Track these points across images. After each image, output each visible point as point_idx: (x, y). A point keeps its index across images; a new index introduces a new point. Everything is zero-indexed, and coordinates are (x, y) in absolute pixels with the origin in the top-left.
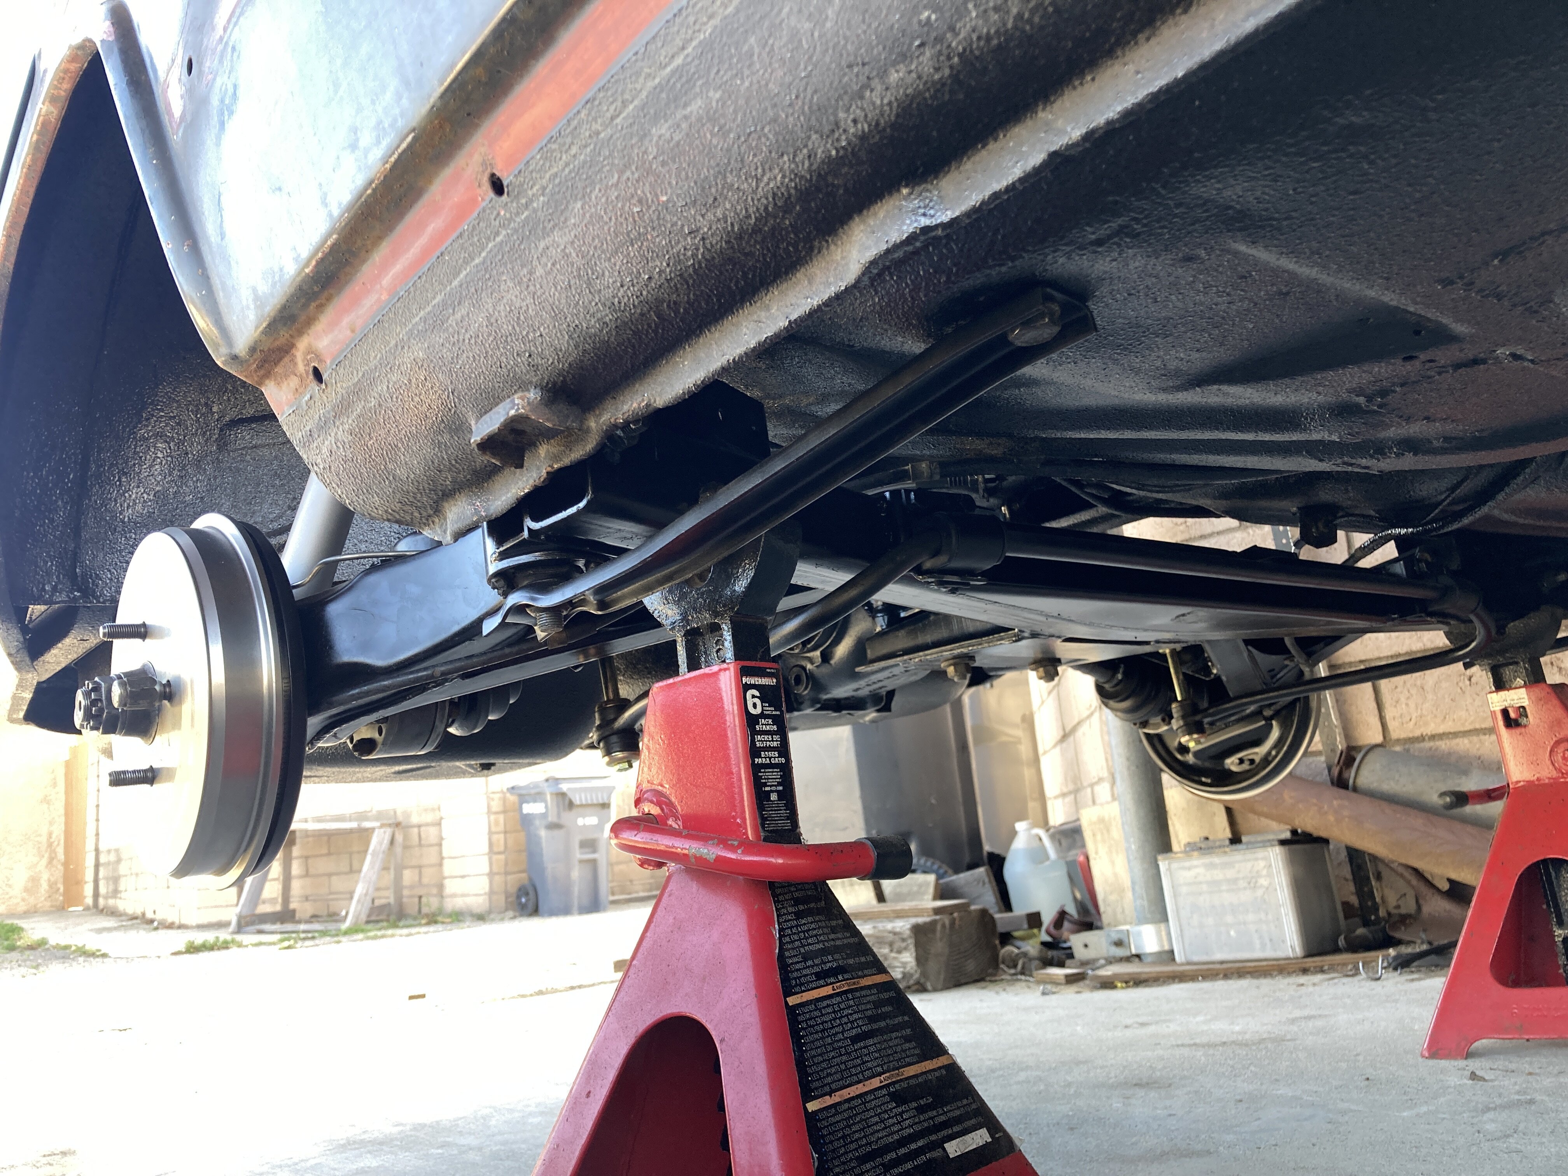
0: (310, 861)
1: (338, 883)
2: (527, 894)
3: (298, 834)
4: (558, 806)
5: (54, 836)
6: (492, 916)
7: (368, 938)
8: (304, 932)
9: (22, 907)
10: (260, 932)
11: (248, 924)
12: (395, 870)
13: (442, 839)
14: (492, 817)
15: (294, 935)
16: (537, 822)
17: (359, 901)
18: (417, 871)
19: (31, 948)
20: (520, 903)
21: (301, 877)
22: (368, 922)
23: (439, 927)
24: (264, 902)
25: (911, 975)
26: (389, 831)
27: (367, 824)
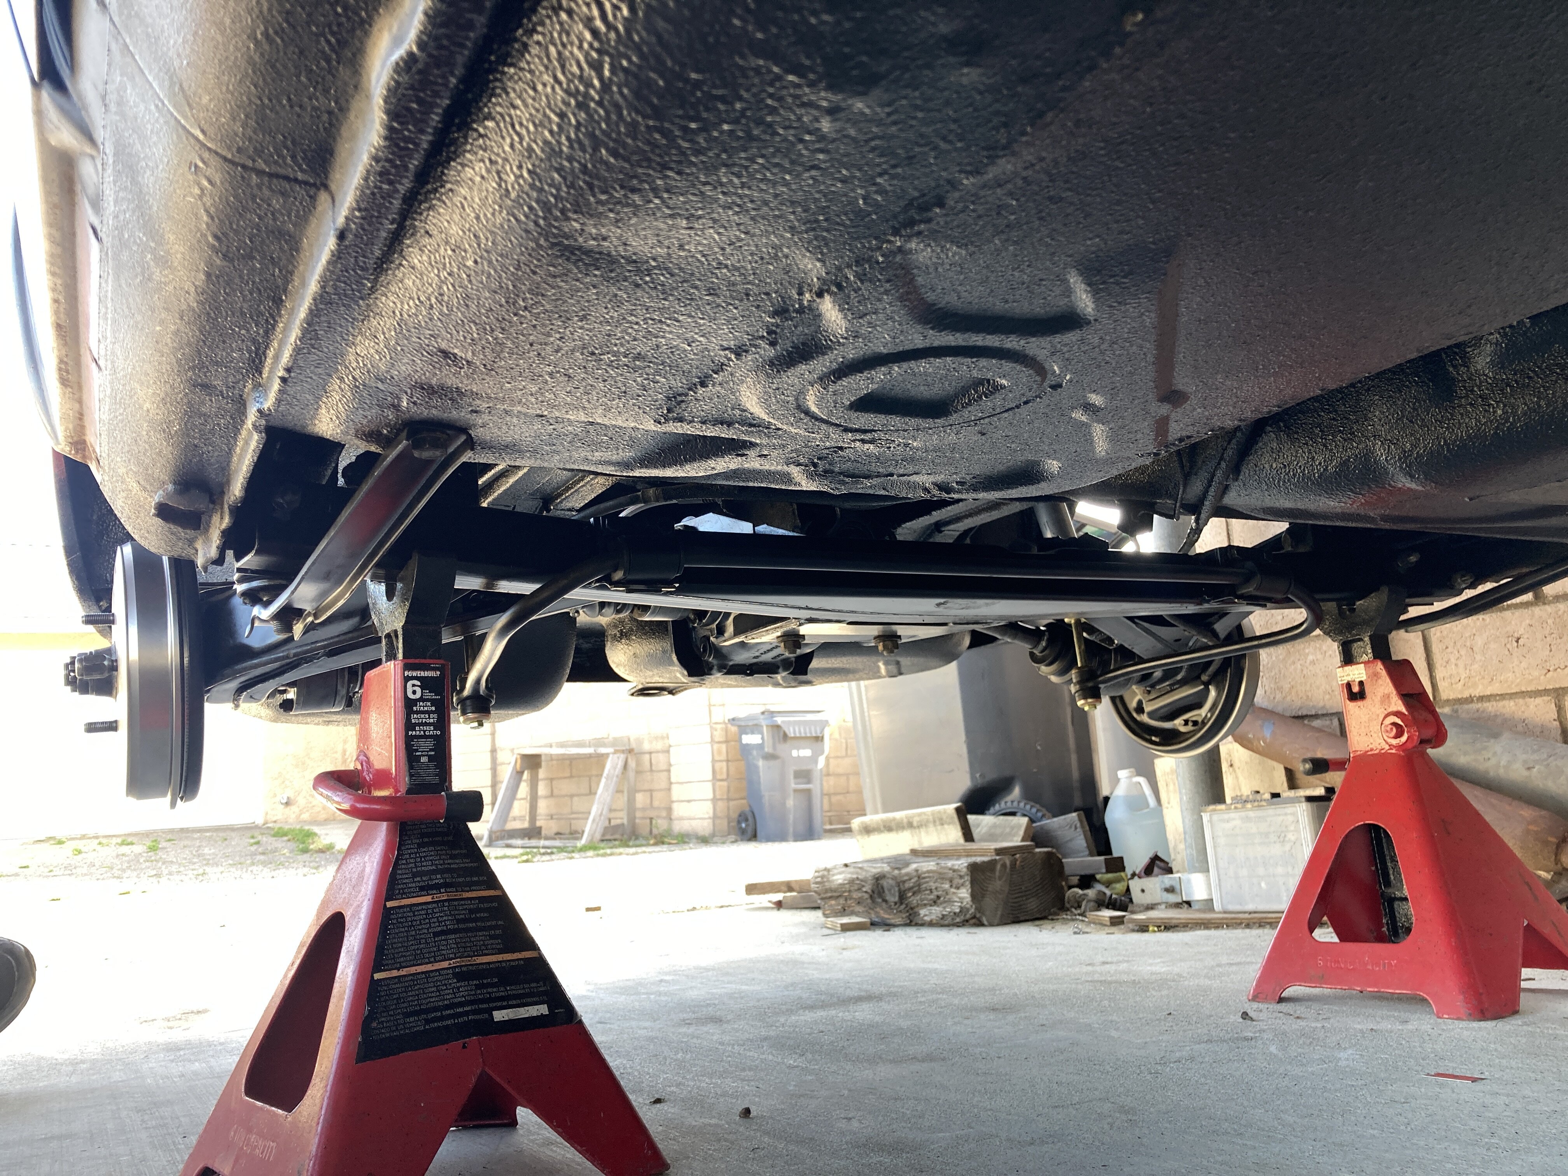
0: (554, 782)
1: (578, 804)
2: (746, 820)
3: (543, 758)
4: (773, 738)
5: (348, 753)
6: (715, 839)
7: (598, 855)
8: (544, 847)
9: (323, 816)
10: (508, 846)
11: (498, 839)
12: (628, 792)
13: (670, 765)
14: (716, 746)
15: (535, 850)
16: (755, 753)
17: (594, 820)
18: (648, 794)
19: (321, 851)
20: (741, 828)
21: (546, 797)
22: (602, 841)
23: (665, 847)
24: (515, 819)
25: (968, 910)
26: (622, 757)
27: (603, 750)
